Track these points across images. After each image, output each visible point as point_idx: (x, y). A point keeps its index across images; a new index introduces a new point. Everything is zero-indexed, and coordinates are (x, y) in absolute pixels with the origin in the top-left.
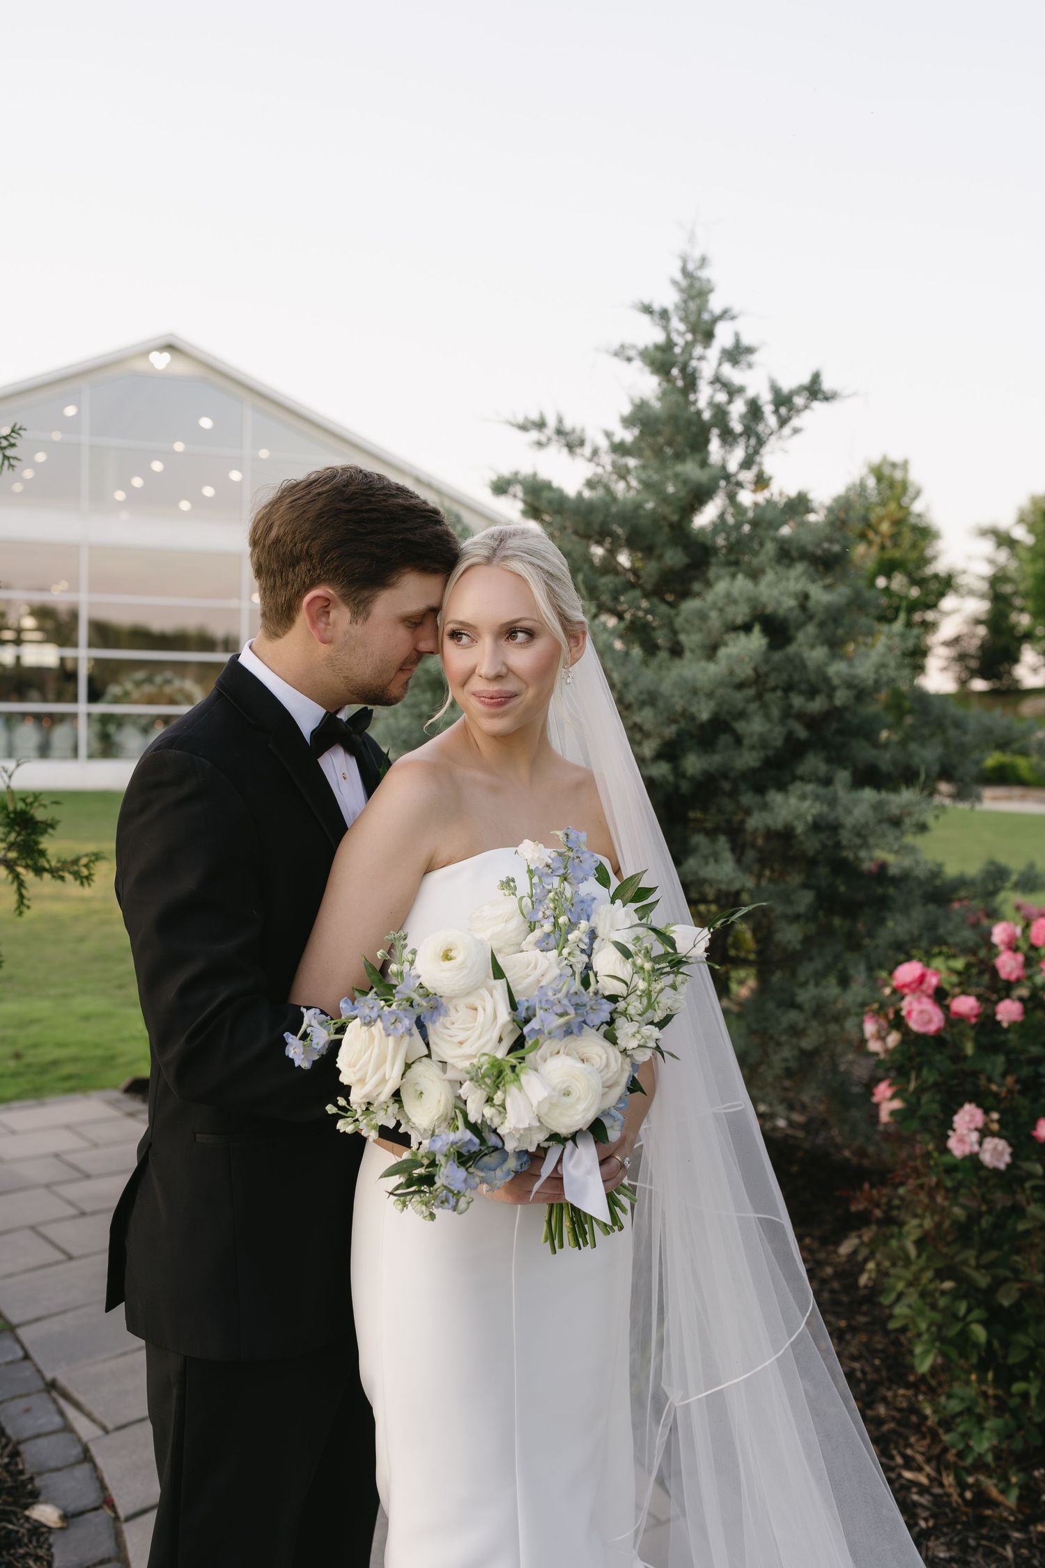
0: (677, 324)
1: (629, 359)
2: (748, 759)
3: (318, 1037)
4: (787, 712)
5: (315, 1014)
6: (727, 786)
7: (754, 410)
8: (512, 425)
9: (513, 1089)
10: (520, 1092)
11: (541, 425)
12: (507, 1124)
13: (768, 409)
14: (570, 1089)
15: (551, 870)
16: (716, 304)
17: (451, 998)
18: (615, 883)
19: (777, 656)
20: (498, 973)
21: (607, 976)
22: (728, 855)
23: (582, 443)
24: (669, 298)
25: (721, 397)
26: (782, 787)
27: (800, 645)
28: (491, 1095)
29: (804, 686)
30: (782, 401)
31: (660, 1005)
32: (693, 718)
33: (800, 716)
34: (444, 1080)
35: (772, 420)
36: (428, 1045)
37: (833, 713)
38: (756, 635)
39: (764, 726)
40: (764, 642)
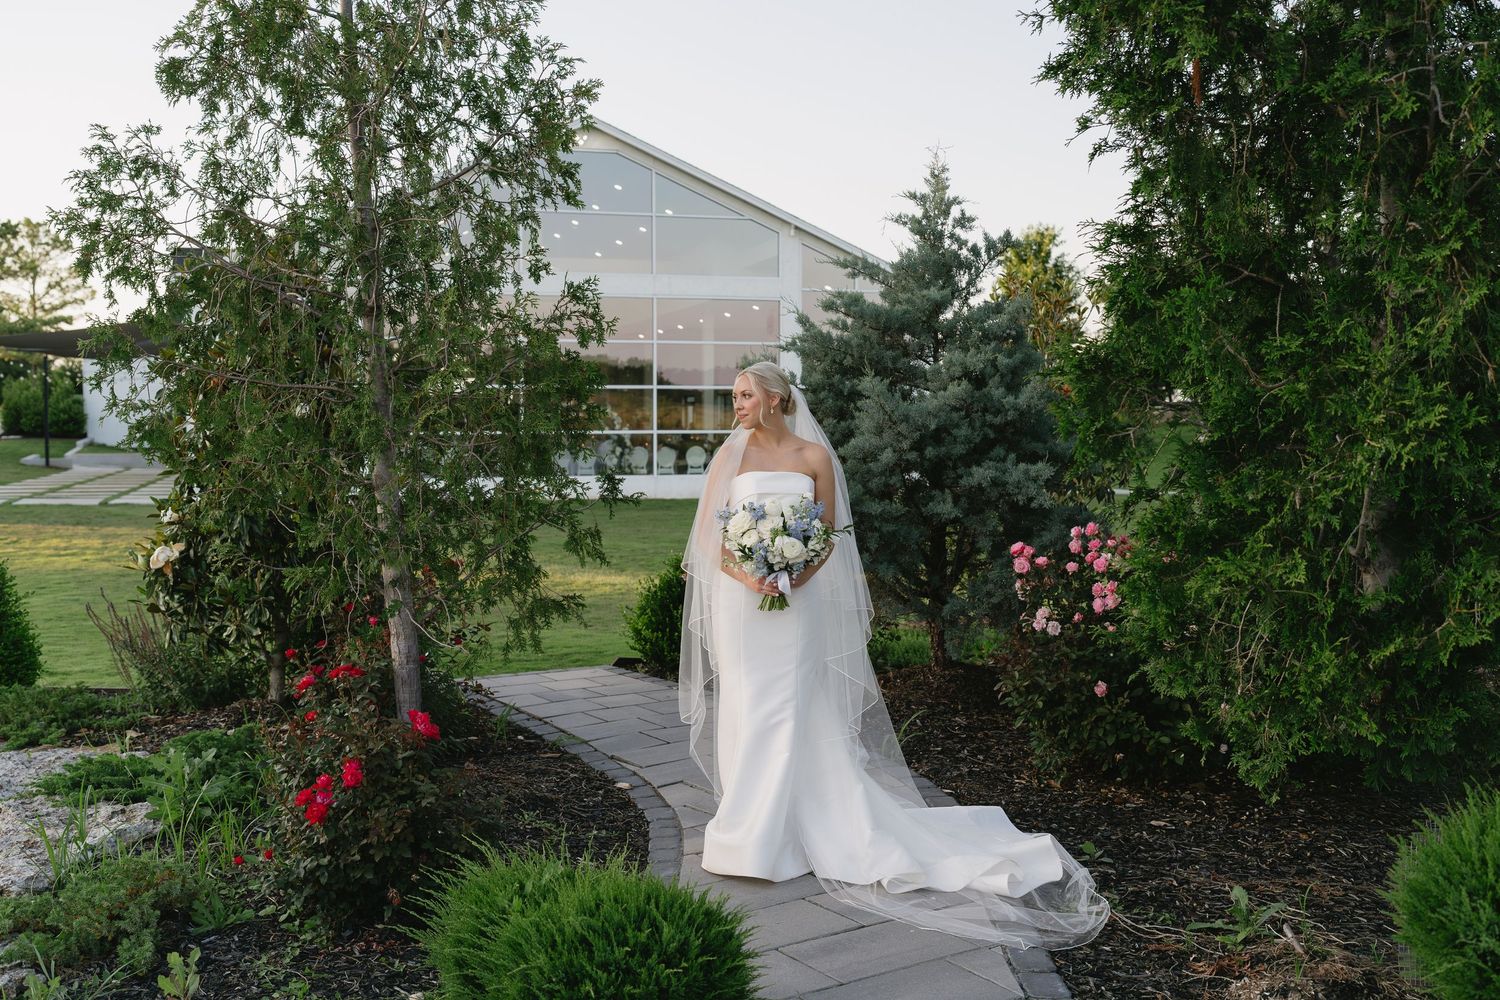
0: (929, 204)
1: (905, 224)
2: (959, 449)
4: (984, 424)
6: (950, 464)
7: (975, 251)
11: (853, 264)
13: (982, 252)
16: (950, 194)
19: (977, 394)
23: (878, 273)
24: (924, 189)
25: (955, 247)
26: (979, 464)
27: (989, 388)
29: (992, 410)
30: (991, 246)
32: (926, 427)
33: (991, 426)
35: (984, 256)
38: (965, 383)
39: (970, 431)
40: (969, 386)
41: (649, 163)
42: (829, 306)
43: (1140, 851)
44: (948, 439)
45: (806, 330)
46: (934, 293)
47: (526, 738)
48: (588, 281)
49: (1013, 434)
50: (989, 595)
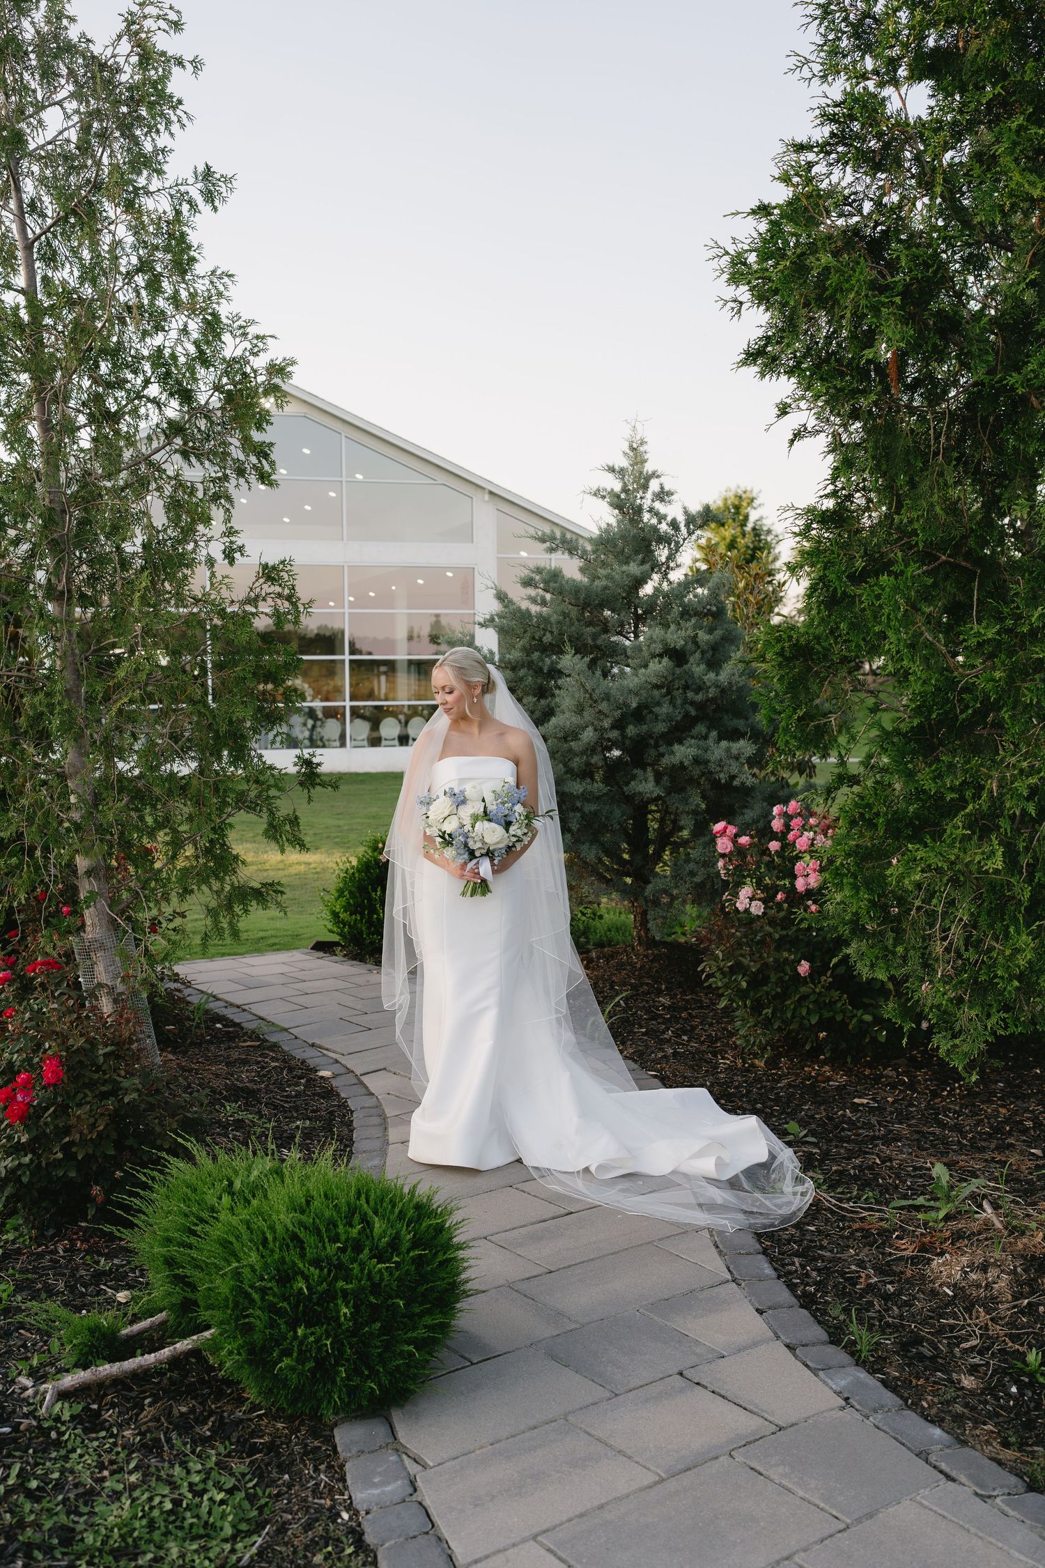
0: (629, 478)
1: (603, 497)
2: (661, 727)
4: (685, 701)
6: (652, 742)
7: (674, 526)
8: (535, 539)
11: (552, 538)
13: (682, 525)
16: (649, 468)
19: (678, 671)
23: (577, 548)
24: (623, 463)
25: (654, 521)
26: (681, 743)
27: (691, 665)
29: (693, 687)
30: (690, 520)
32: (629, 706)
33: (692, 703)
35: (684, 530)
37: (713, 700)
38: (665, 660)
39: (671, 709)
40: (671, 663)
41: (338, 426)
42: (528, 583)
43: (843, 1129)
44: (649, 717)
45: (505, 607)
46: (634, 568)
47: (224, 1026)
48: (283, 562)
49: (714, 711)
50: (692, 873)
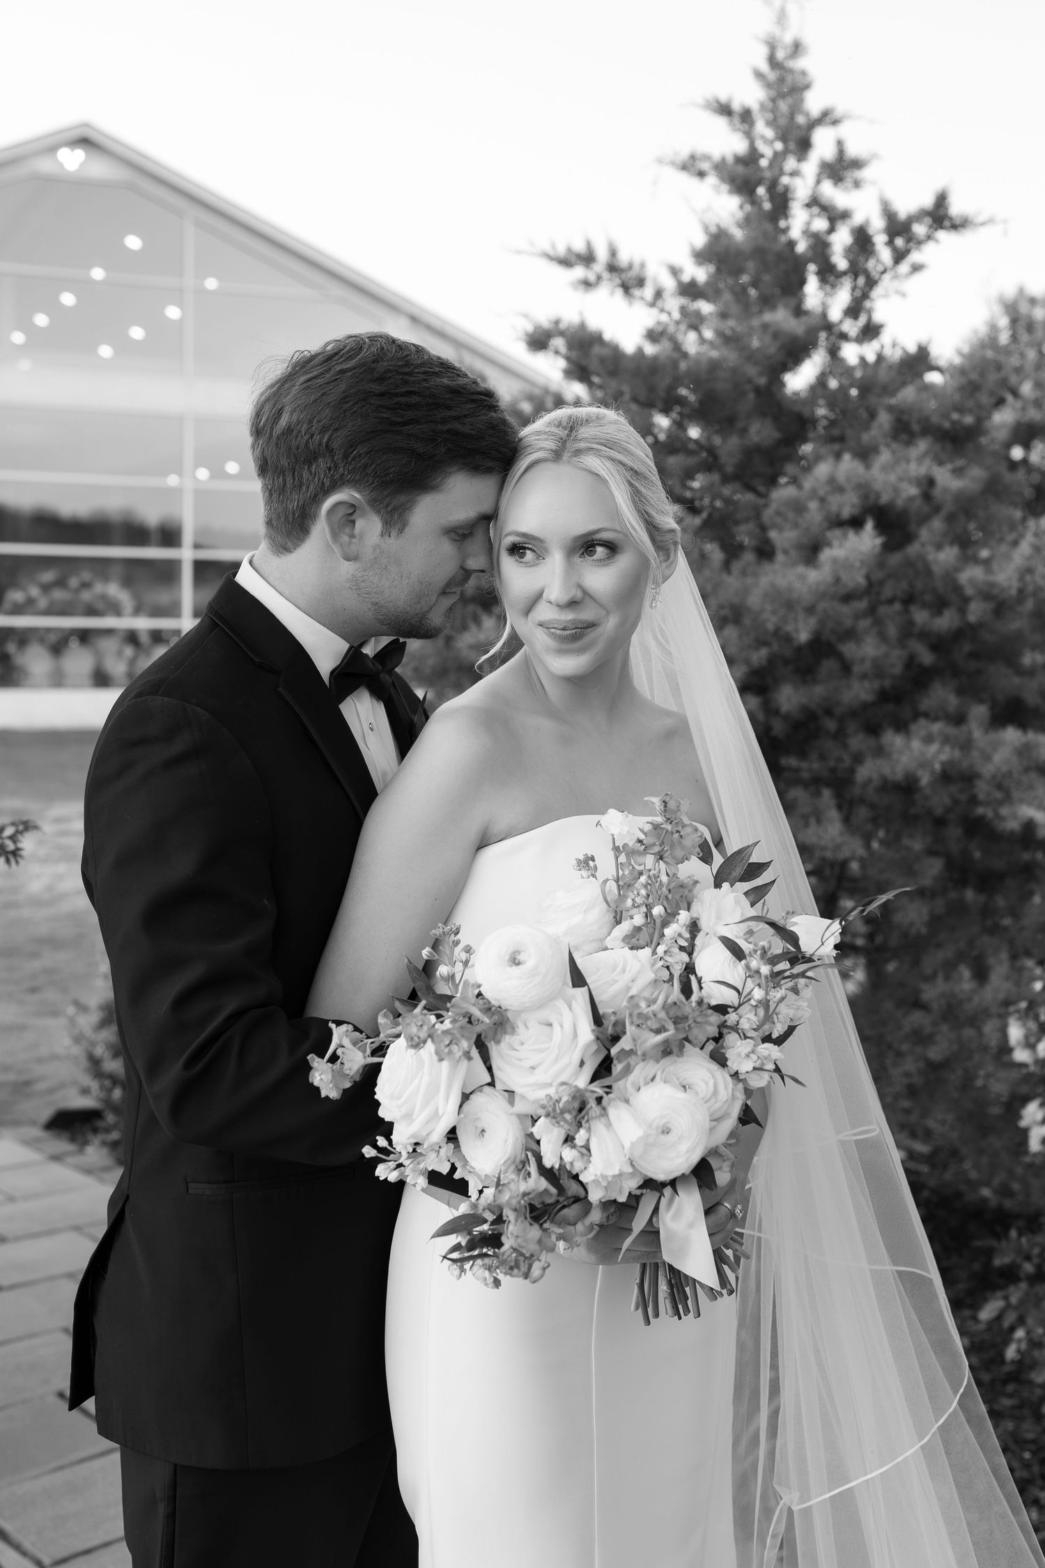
0: (762, 128)
1: (701, 174)
2: (859, 691)
3: (351, 1061)
4: (908, 631)
5: (347, 1031)
6: (831, 725)
7: (862, 240)
8: (551, 258)
9: (598, 1126)
10: (608, 1130)
11: (588, 259)
12: (591, 1169)
13: (880, 240)
14: (670, 1126)
15: (643, 847)
16: (814, 103)
17: (518, 1013)
18: (718, 860)
19: (895, 559)
20: (578, 979)
21: (714, 982)
22: (834, 814)
23: (641, 282)
24: (751, 95)
25: (820, 224)
26: (902, 726)
27: (923, 545)
28: (571, 1134)
29: (928, 597)
30: (898, 228)
31: (779, 1016)
32: (788, 639)
33: (924, 635)
34: (512, 1114)
35: (885, 254)
36: (490, 1069)
37: (964, 632)
38: (868, 532)
39: (879, 649)
40: (879, 541)
44: (835, 666)
50: (921, 1038)
